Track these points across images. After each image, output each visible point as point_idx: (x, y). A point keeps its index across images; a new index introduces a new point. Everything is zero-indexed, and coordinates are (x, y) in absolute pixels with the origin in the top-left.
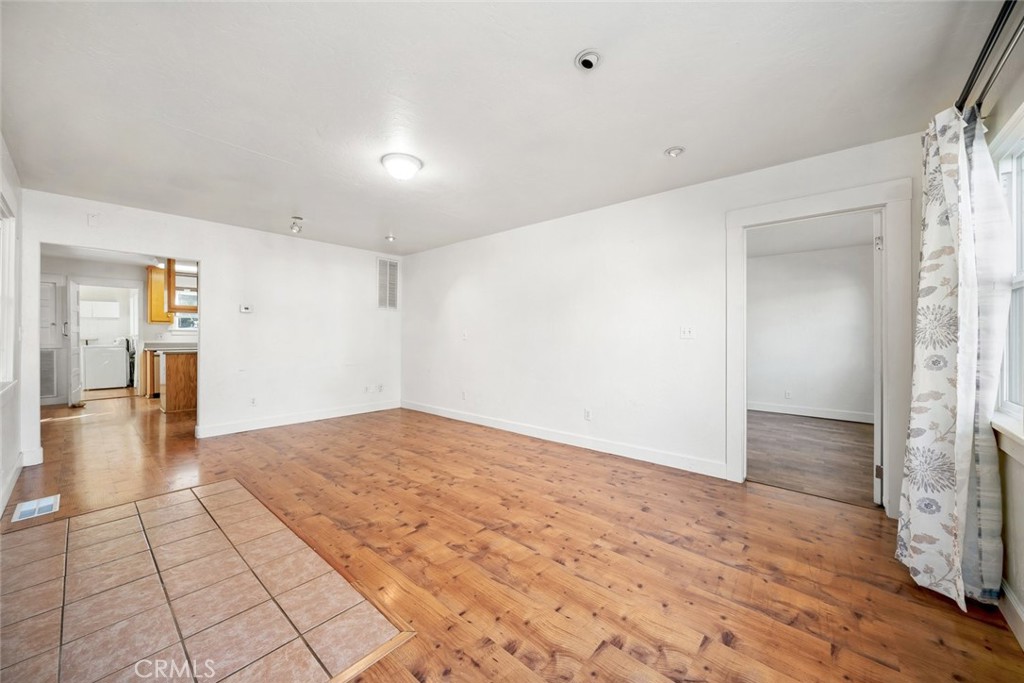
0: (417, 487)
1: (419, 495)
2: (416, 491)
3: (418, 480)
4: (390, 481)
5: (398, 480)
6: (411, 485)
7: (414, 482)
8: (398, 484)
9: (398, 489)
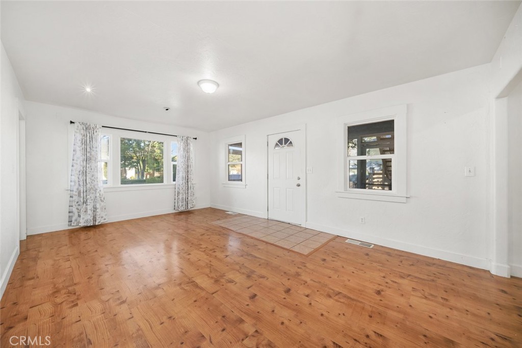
0: (201, 248)
1: (201, 245)
2: (202, 246)
3: (200, 252)
4: (215, 252)
5: (210, 252)
6: (204, 250)
7: (202, 251)
8: (211, 250)
9: (211, 247)
